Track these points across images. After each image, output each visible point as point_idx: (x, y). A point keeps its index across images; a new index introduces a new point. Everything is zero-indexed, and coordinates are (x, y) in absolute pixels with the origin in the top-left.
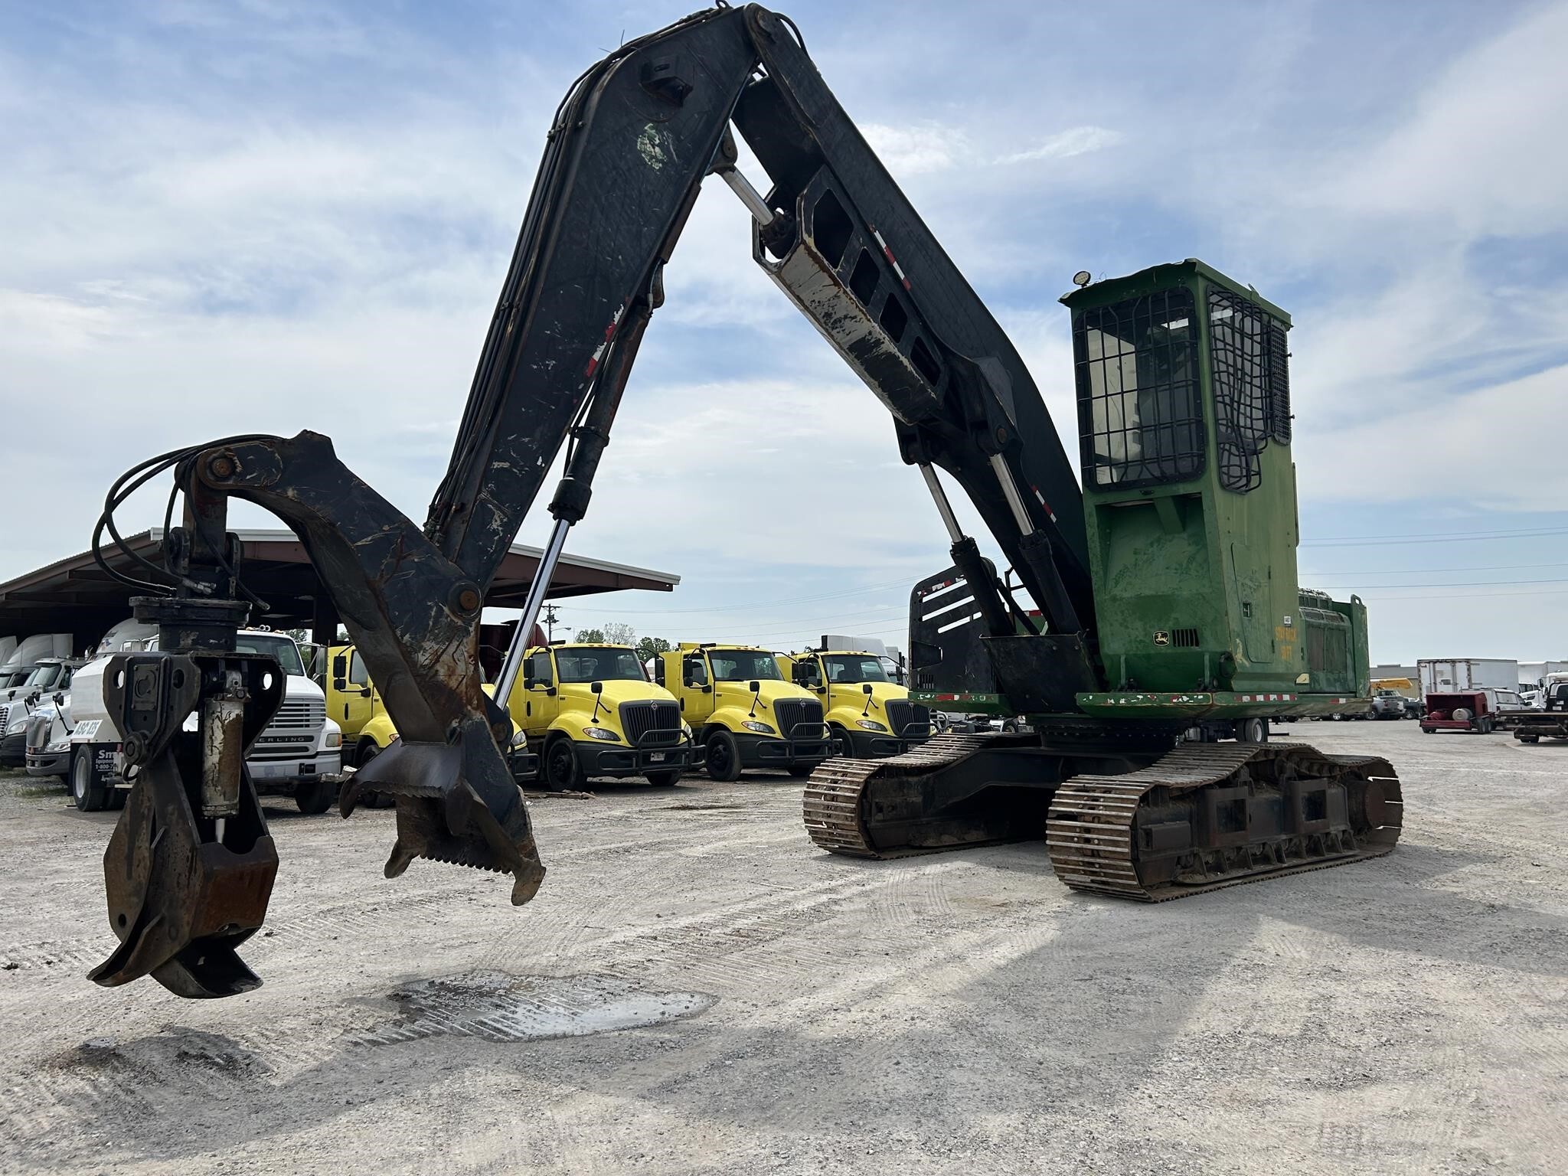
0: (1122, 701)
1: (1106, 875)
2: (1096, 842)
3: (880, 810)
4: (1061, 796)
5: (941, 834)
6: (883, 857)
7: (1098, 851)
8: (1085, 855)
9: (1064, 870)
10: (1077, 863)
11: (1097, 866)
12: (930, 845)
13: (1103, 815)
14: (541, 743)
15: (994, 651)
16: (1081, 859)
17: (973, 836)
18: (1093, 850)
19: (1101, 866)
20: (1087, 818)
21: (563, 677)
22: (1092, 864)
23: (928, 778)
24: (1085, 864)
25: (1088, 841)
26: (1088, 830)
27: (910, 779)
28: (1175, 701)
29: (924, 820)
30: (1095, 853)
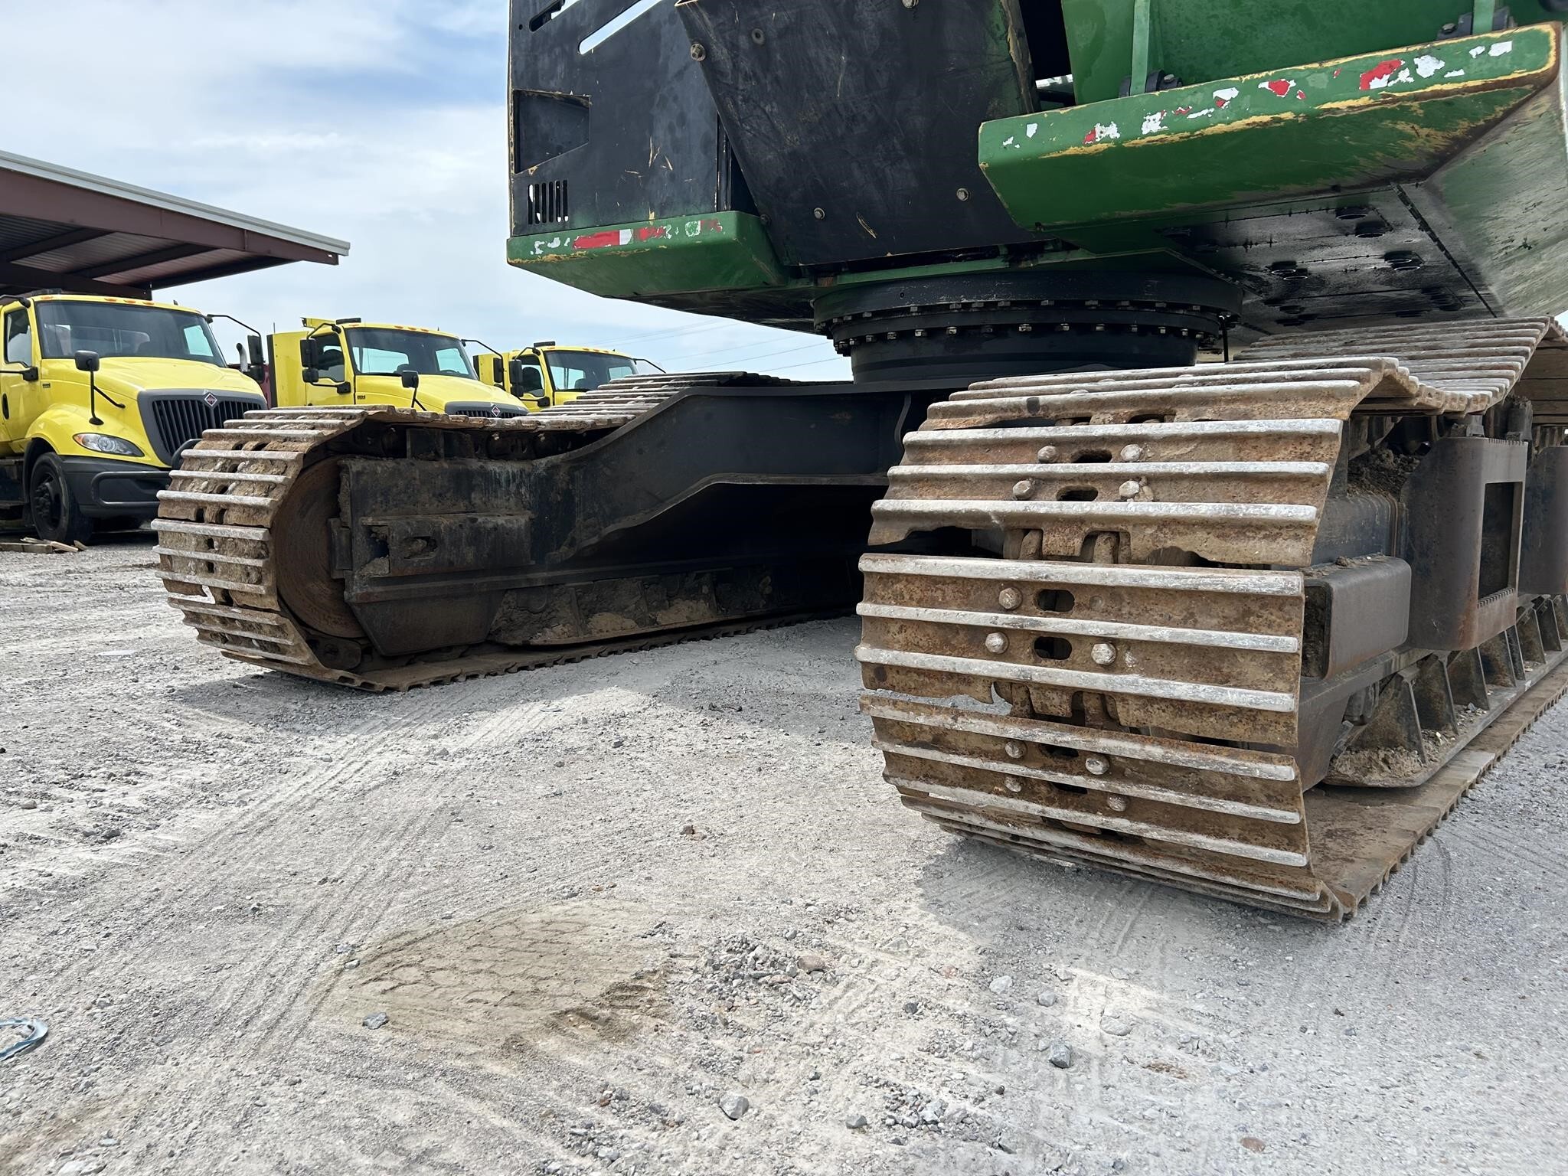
0: (1152, 125)
1: (1133, 808)
2: (1103, 653)
3: (382, 548)
4: (924, 452)
5: (593, 612)
6: (380, 685)
7: (1103, 696)
8: (1035, 716)
9: (931, 772)
10: (994, 748)
11: (1097, 768)
12: (556, 641)
13: (1145, 521)
14: (21, 463)
15: (721, 53)
16: (1014, 731)
17: (679, 614)
18: (1077, 695)
19: (1115, 767)
20: (1053, 541)
21: (48, 351)
22: (1068, 757)
23: (554, 467)
24: (1029, 752)
25: (1052, 648)
26: (1056, 599)
27: (494, 466)
28: (1376, 84)
29: (541, 576)
30: (1091, 705)
